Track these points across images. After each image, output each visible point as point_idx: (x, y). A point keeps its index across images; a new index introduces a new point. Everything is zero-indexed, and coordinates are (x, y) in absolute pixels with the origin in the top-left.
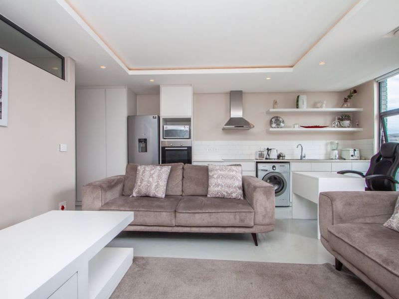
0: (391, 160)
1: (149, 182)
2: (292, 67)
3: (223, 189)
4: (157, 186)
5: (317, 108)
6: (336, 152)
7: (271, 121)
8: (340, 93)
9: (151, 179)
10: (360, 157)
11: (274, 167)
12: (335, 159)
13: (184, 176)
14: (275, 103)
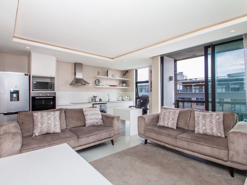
0: (145, 101)
1: (48, 123)
2: (112, 59)
3: (94, 120)
4: (55, 125)
5: (114, 77)
6: (121, 97)
7: (96, 81)
8: (122, 71)
9: (50, 121)
10: (129, 99)
11: (101, 106)
12: (121, 101)
13: (67, 116)
14: (99, 73)
